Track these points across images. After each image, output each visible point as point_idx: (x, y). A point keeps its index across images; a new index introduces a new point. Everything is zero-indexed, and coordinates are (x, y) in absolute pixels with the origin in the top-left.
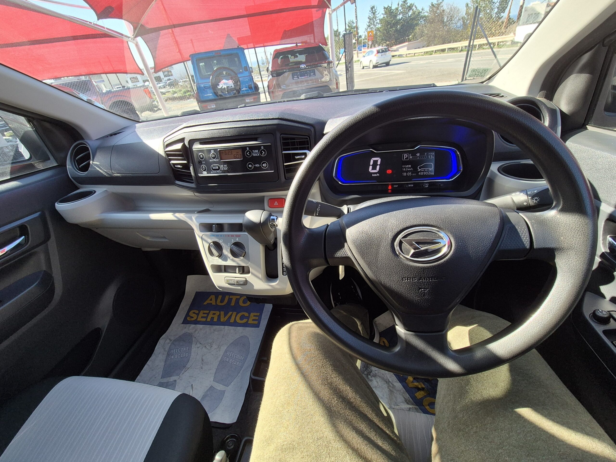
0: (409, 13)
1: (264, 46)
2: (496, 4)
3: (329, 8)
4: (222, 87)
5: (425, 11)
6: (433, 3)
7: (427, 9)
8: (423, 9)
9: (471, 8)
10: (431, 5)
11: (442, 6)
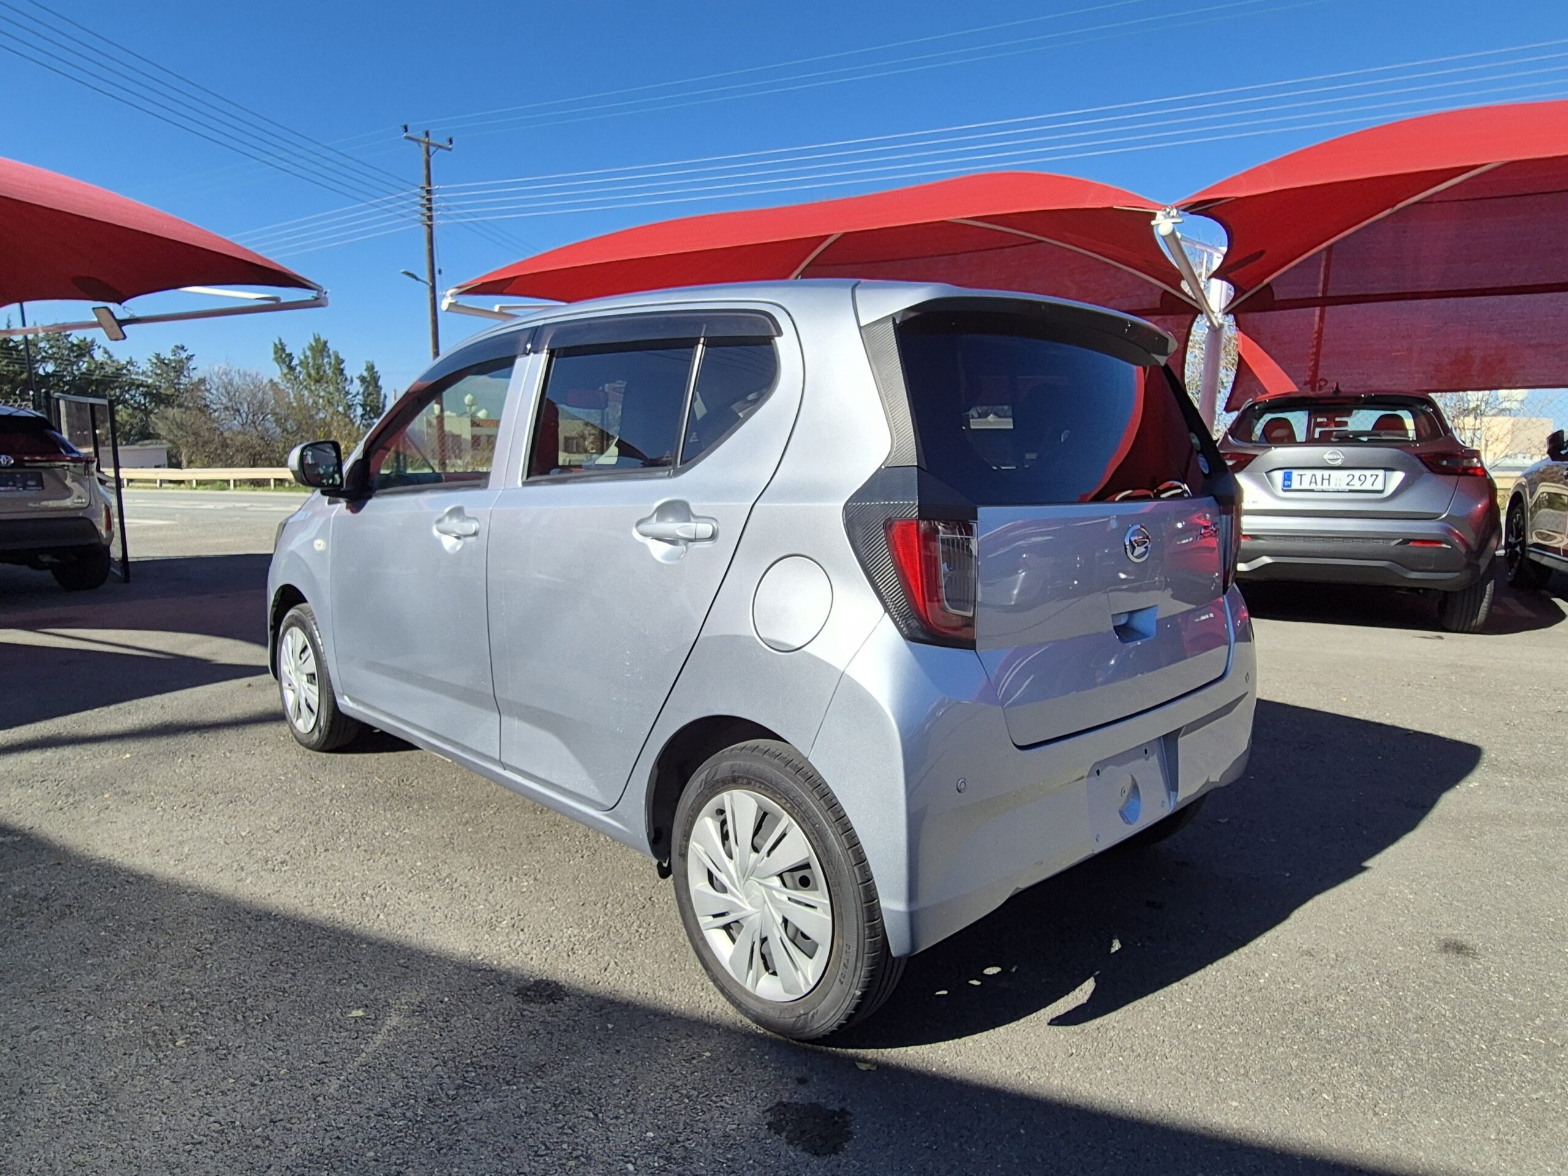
5: (140, 371)
6: (162, 357)
7: (145, 366)
8: (131, 363)
10: (155, 361)
11: (194, 369)
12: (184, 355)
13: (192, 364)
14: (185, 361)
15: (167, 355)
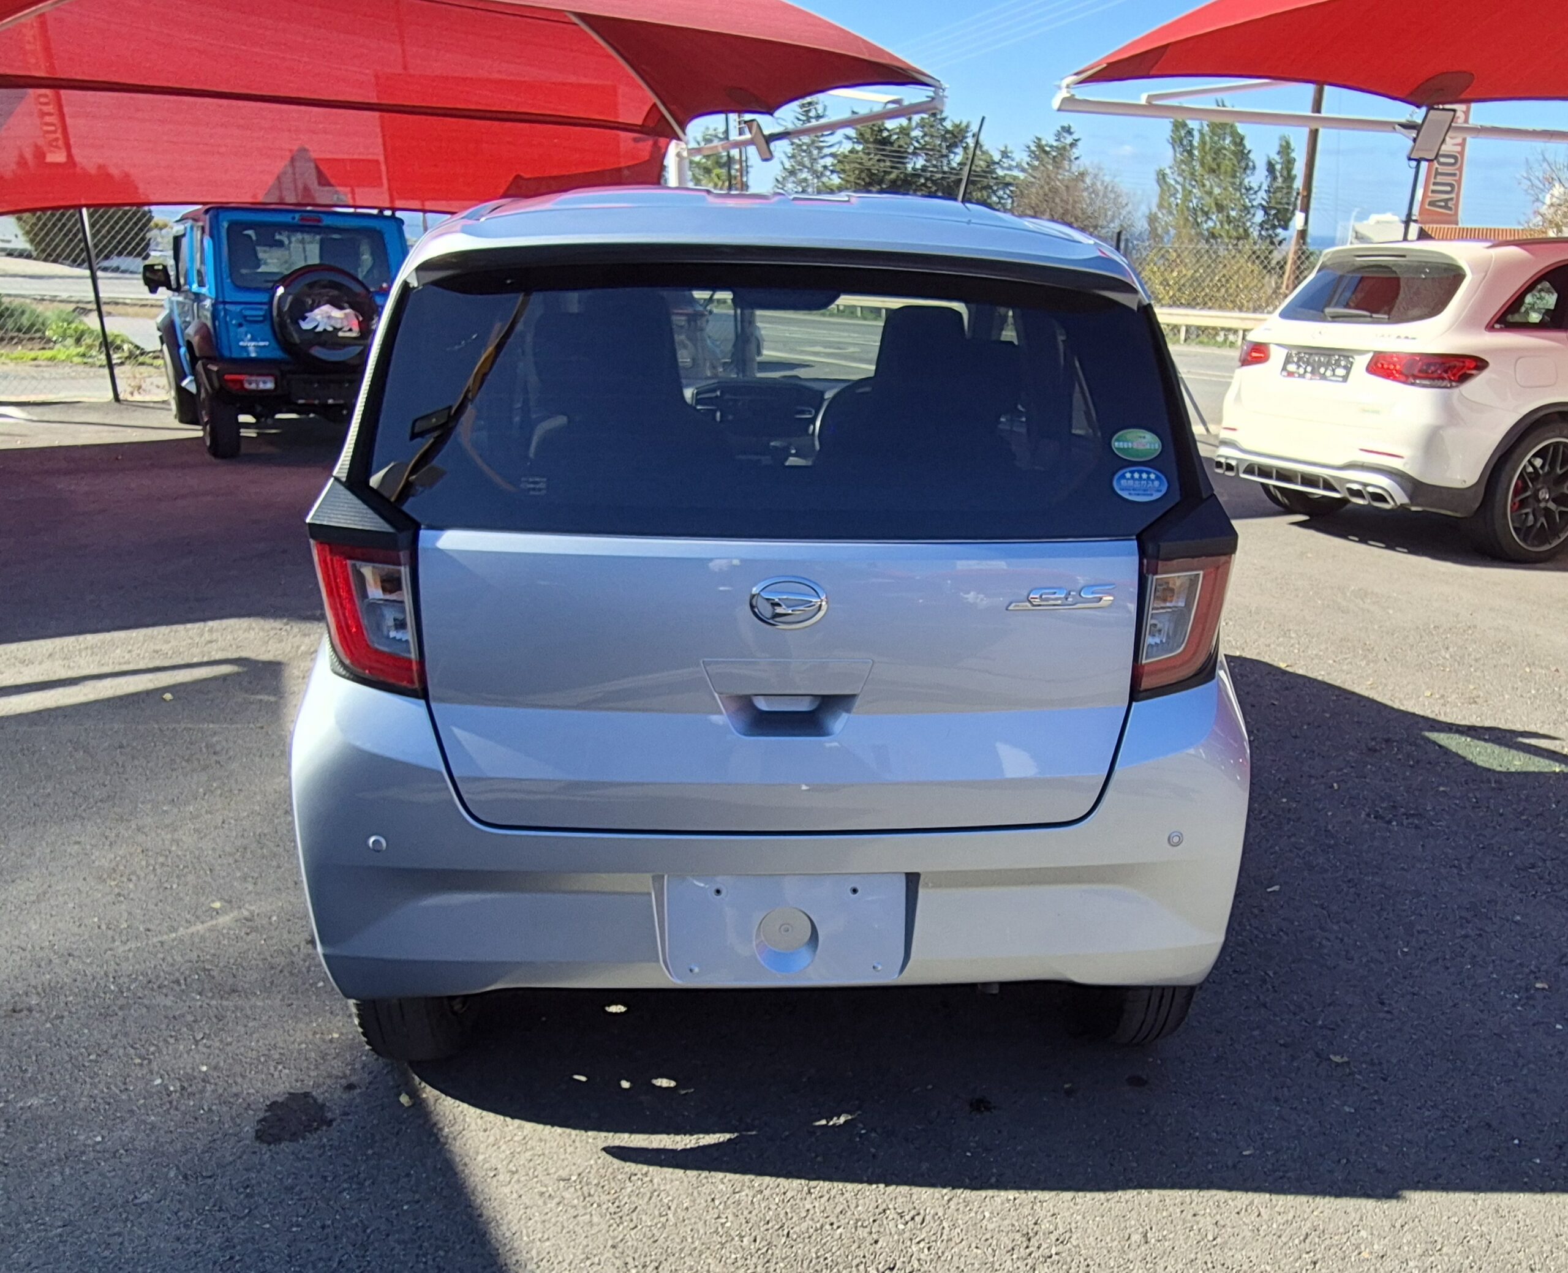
0: (952, 156)
1: (425, 211)
2: (1256, 193)
3: (679, 139)
4: (316, 327)
5: (1014, 164)
6: (1044, 142)
7: (1021, 157)
8: (1005, 154)
9: (1177, 191)
10: (1033, 148)
11: (1077, 158)
12: (1069, 140)
13: (1075, 152)
14: (1068, 147)
15: (1049, 139)
